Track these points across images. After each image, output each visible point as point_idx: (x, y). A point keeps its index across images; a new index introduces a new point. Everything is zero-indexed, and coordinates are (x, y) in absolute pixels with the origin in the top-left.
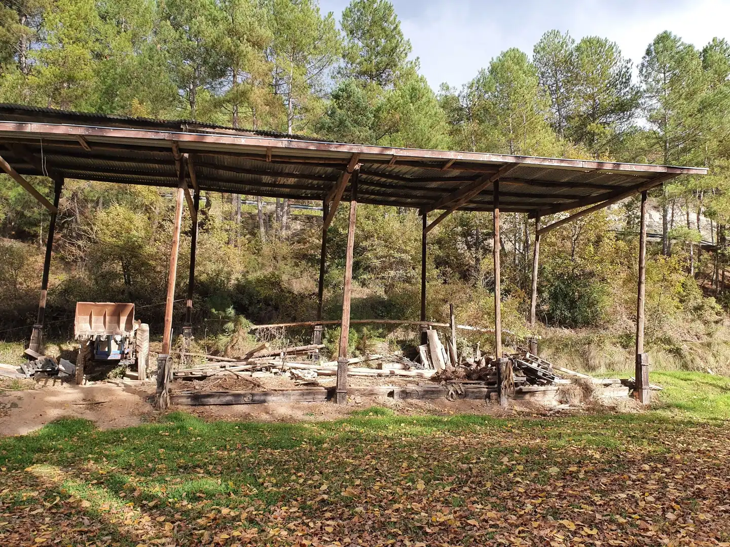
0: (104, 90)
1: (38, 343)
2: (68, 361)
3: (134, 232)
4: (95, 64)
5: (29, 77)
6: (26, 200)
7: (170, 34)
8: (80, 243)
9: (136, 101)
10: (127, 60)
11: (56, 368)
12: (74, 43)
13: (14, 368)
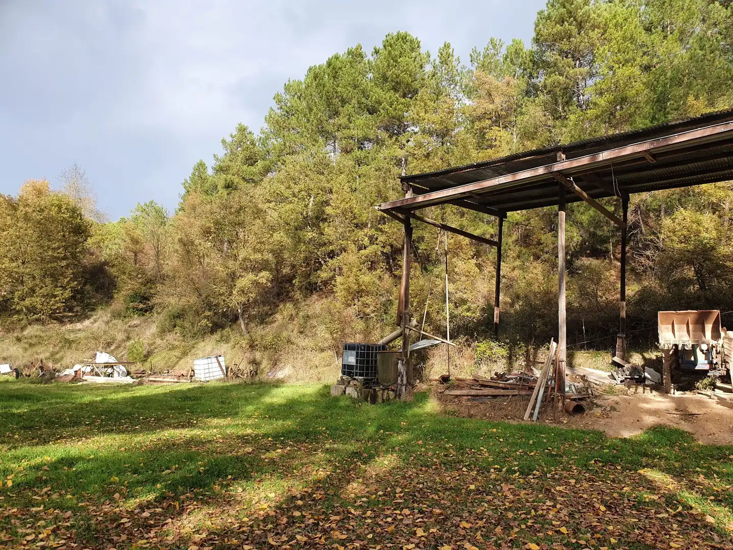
0: (655, 100)
1: (623, 351)
2: (652, 370)
3: (704, 235)
4: (645, 77)
5: (588, 112)
6: (597, 220)
7: (720, 15)
8: (648, 253)
9: (691, 98)
10: (676, 60)
11: (643, 376)
12: (623, 65)
13: (606, 374)
